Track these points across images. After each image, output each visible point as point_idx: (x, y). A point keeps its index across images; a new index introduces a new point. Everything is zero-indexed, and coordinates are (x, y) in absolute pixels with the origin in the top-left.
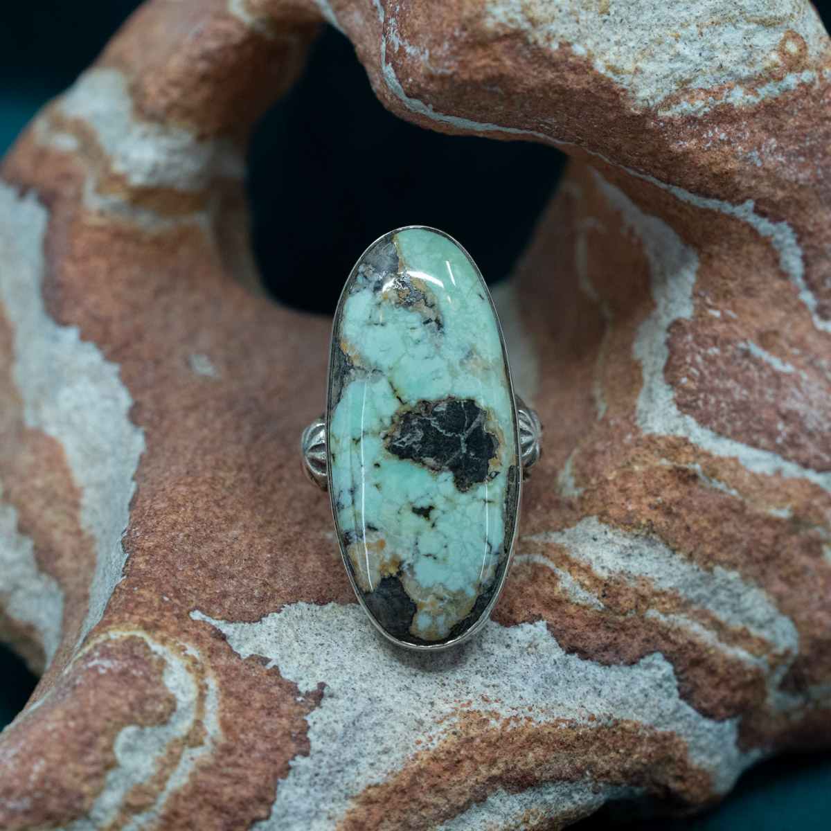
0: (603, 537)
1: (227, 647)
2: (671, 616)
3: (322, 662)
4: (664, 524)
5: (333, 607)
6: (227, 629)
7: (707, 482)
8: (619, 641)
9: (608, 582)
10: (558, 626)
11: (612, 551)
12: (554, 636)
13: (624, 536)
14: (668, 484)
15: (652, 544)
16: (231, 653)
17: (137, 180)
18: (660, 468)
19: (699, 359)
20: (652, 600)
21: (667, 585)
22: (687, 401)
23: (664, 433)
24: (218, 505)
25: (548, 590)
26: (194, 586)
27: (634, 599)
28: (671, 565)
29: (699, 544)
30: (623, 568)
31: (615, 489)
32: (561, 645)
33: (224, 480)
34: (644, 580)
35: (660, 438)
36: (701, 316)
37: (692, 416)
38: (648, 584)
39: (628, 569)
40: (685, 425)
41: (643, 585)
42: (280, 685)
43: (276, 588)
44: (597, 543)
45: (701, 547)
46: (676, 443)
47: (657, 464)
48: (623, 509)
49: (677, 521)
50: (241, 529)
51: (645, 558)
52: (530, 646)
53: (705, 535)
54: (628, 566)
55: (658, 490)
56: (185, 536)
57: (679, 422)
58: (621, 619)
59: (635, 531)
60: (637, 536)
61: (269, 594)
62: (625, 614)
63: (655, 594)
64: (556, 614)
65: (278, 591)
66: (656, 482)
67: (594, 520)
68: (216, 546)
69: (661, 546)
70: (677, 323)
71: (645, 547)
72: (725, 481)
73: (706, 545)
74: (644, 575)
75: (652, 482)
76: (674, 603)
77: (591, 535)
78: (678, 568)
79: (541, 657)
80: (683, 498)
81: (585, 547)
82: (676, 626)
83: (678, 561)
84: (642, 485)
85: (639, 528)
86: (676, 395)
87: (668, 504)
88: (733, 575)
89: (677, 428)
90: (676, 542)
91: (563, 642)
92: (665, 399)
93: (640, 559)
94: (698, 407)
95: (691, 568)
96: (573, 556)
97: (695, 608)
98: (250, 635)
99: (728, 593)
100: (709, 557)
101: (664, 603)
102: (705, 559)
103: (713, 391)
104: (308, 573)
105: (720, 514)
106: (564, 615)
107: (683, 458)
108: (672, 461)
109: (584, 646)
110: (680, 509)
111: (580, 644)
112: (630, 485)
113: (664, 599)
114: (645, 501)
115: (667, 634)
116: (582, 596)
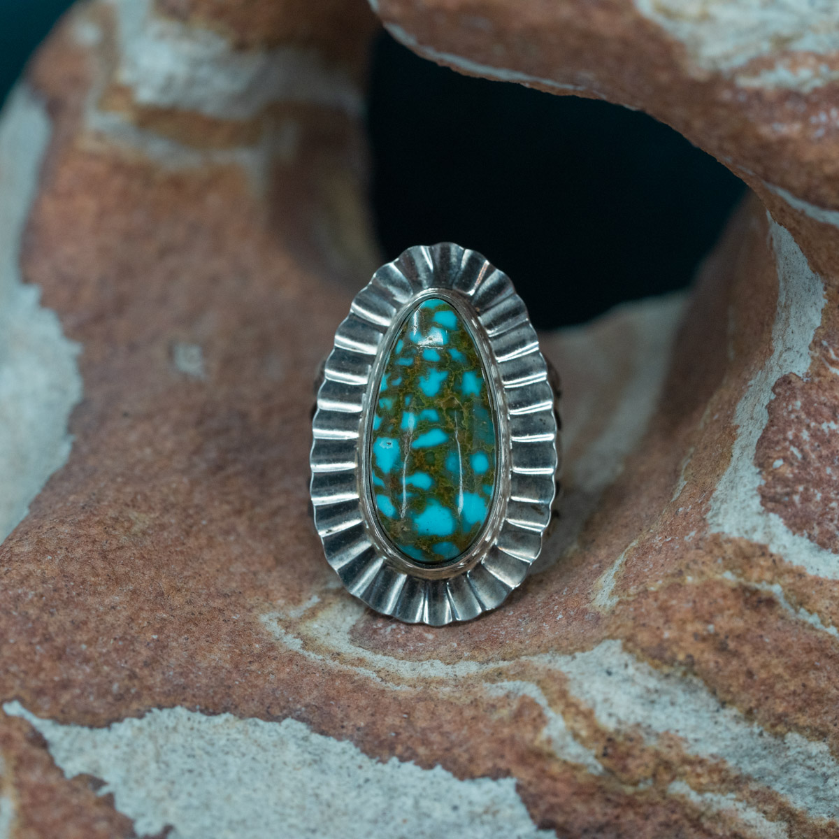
0: (622, 671)
1: (46, 758)
2: (708, 795)
3: (183, 797)
4: (712, 665)
5: (227, 720)
6: (51, 732)
7: (792, 611)
8: (623, 820)
9: (614, 736)
10: (532, 790)
11: (629, 693)
12: (525, 801)
13: (650, 674)
14: (729, 609)
15: (692, 690)
16: (51, 765)
17: (146, 95)
18: (721, 584)
19: (805, 435)
20: (681, 770)
21: (706, 750)
22: (776, 493)
23: (735, 535)
24: (104, 557)
25: (528, 736)
26: (23, 667)
27: (652, 765)
28: (716, 723)
29: (767, 698)
30: (640, 719)
31: (655, 605)
32: (532, 817)
33: (132, 524)
34: (671, 739)
35: (729, 541)
36: (819, 375)
37: (781, 516)
38: (677, 745)
39: (648, 722)
40: (767, 526)
41: (670, 747)
42: (110, 819)
43: (149, 683)
44: (611, 678)
45: (770, 701)
46: (748, 551)
47: (718, 577)
48: (657, 636)
49: (735, 662)
50: (126, 595)
51: (678, 708)
52: (486, 812)
53: (778, 686)
54: (649, 717)
55: (712, 615)
56: (36, 595)
57: (760, 521)
58: (629, 790)
59: (666, 669)
60: (667, 676)
61: (133, 691)
62: (635, 784)
63: (686, 761)
64: (531, 772)
65: (150, 688)
66: (711, 603)
67: (617, 645)
68: (78, 614)
69: (704, 695)
70: (786, 381)
71: (680, 693)
72: (819, 612)
73: (778, 701)
74: (672, 732)
75: (706, 602)
76: (716, 777)
77: (606, 666)
78: (727, 729)
79: (500, 828)
80: (748, 630)
81: (593, 682)
82: (714, 809)
83: (728, 719)
84: (691, 604)
85: (672, 665)
86: (763, 482)
87: (722, 637)
88: (817, 747)
89: (754, 530)
90: (728, 692)
91: (535, 812)
92: (749, 486)
93: (670, 709)
94: (792, 504)
95: (749, 730)
96: (574, 692)
97: (754, 787)
98: (88, 746)
99: (808, 772)
100: (780, 718)
101: (699, 776)
102: (773, 721)
103: (819, 483)
104: (206, 668)
105: (805, 658)
106: (542, 774)
107: (755, 574)
108: (740, 576)
109: (566, 822)
110: (742, 645)
111: (560, 819)
112: (674, 602)
113: (699, 770)
114: (690, 628)
115: (698, 819)
116: (573, 751)
